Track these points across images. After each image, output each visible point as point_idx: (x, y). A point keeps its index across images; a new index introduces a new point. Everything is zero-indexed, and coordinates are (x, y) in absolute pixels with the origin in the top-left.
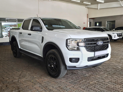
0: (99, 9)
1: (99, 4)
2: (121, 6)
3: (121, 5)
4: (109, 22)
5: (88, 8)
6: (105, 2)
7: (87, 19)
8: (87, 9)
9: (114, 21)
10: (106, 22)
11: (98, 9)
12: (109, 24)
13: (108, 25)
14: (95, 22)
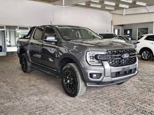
0: (124, 15)
1: (124, 10)
3: (149, 11)
5: (113, 13)
6: (130, 8)
9: (147, 29)
11: (123, 15)
12: (142, 31)
13: (141, 33)
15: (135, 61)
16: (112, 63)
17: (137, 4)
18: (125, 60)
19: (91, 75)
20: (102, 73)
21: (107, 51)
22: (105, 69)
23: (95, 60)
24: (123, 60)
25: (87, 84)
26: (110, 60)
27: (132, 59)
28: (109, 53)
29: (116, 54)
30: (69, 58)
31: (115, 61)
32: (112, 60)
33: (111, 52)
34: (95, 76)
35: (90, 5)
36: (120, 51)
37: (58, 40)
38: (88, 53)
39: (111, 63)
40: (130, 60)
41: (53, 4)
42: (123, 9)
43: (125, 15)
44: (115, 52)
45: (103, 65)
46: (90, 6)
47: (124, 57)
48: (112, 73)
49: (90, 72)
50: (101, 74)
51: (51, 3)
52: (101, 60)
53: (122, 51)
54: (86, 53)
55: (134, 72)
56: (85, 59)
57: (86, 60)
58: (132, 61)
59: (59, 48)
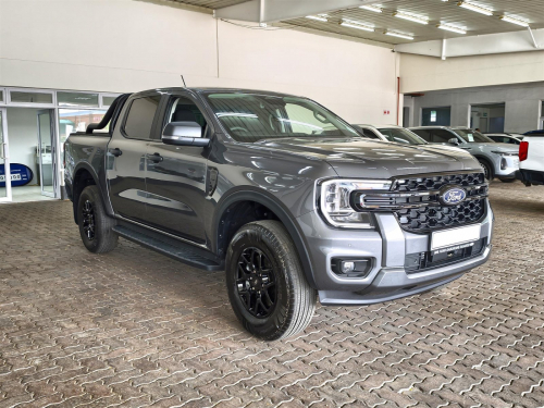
0: (444, 58)
1: (445, 41)
2: (531, 48)
3: (533, 45)
4: (477, 109)
5: (401, 53)
6: (470, 33)
7: (395, 96)
8: (399, 56)
9: (502, 106)
10: (470, 107)
11: (439, 58)
12: (479, 115)
13: (476, 120)
14: (424, 110)
15: (483, 213)
16: (409, 220)
17: (505, 19)
18: (450, 210)
19: (337, 263)
20: (373, 258)
21: (392, 179)
22: (384, 243)
23: (351, 210)
24: (445, 210)
25: (322, 294)
26: (401, 212)
27: (472, 206)
28: (398, 185)
29: (422, 189)
30: (252, 203)
31: (419, 215)
32: (409, 210)
33: (407, 181)
34: (349, 265)
35: (340, 22)
36: (435, 179)
37: (212, 140)
38: (325, 185)
39: (404, 219)
40: (467, 211)
41: (217, 18)
42: (442, 39)
43: (448, 58)
44: (419, 180)
45: (377, 229)
46: (343, 24)
47: (448, 201)
48: (408, 256)
49: (332, 252)
50: (370, 261)
51: (212, 13)
52: (372, 211)
53: (440, 178)
54: (319, 185)
55: (480, 253)
56: (315, 208)
57: (320, 211)
58: (473, 214)
59: (215, 169)
